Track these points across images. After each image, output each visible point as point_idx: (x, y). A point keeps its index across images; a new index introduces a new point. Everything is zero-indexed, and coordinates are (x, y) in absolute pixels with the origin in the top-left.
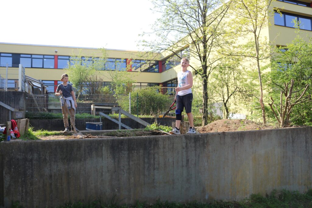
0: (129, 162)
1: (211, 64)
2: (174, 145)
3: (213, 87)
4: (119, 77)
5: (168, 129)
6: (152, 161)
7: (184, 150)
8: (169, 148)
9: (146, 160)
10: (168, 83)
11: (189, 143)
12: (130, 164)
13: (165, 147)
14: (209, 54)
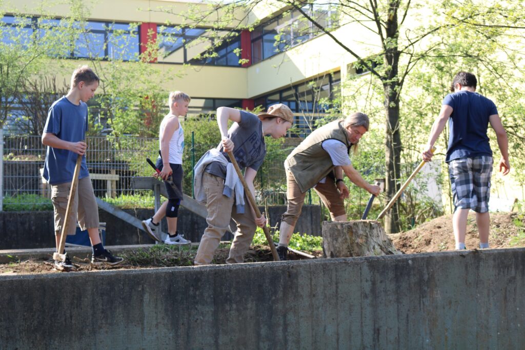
0: (216, 336)
1: (412, 44)
2: (340, 286)
3: (415, 114)
4: (124, 83)
5: (301, 241)
6: (280, 334)
7: (368, 301)
8: (326, 297)
9: (264, 331)
10: (271, 98)
11: (381, 282)
12: (220, 343)
13: (314, 293)
14: (406, 14)
